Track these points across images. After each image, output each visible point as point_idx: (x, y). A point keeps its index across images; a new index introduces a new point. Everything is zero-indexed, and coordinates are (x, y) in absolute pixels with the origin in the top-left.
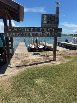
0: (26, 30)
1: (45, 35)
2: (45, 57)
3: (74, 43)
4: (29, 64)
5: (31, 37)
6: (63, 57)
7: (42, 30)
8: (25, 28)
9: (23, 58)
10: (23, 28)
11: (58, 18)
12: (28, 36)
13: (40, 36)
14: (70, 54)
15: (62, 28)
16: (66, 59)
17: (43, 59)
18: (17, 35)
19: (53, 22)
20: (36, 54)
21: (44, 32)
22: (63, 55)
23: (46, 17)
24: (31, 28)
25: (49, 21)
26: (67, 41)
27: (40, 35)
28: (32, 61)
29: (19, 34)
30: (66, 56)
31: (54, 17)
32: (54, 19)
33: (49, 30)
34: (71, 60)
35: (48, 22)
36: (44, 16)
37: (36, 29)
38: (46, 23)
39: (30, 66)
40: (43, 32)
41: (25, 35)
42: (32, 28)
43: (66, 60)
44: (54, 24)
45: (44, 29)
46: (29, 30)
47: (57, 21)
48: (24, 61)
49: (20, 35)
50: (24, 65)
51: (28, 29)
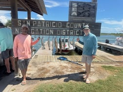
0: (45, 25)
1: (73, 33)
2: (75, 66)
3: (118, 45)
4: (47, 75)
5: (51, 35)
6: (102, 66)
7: (69, 25)
8: (43, 22)
9: (43, 65)
10: (39, 22)
11: (95, 8)
12: (47, 34)
13: (66, 35)
14: (112, 62)
15: (101, 23)
16: (107, 71)
17: (72, 68)
18: (30, 31)
19: (87, 14)
20: (62, 59)
21: (72, 29)
22: (101, 62)
23: (76, 6)
24: (52, 21)
25: (81, 11)
26: (107, 42)
27: (66, 33)
28: (53, 71)
29: (33, 31)
30: (107, 65)
31: (90, 7)
32: (90, 8)
33: (80, 25)
34: (116, 74)
35: (79, 14)
36: (74, 4)
37: (60, 24)
38: (76, 14)
39: (47, 81)
40: (70, 29)
41: (43, 32)
42: (53, 23)
43: (106, 73)
44: (89, 16)
45: (72, 24)
46: (49, 25)
47: (94, 12)
48: (42, 70)
49: (35, 32)
50: (39, 77)
51: (48, 23)
